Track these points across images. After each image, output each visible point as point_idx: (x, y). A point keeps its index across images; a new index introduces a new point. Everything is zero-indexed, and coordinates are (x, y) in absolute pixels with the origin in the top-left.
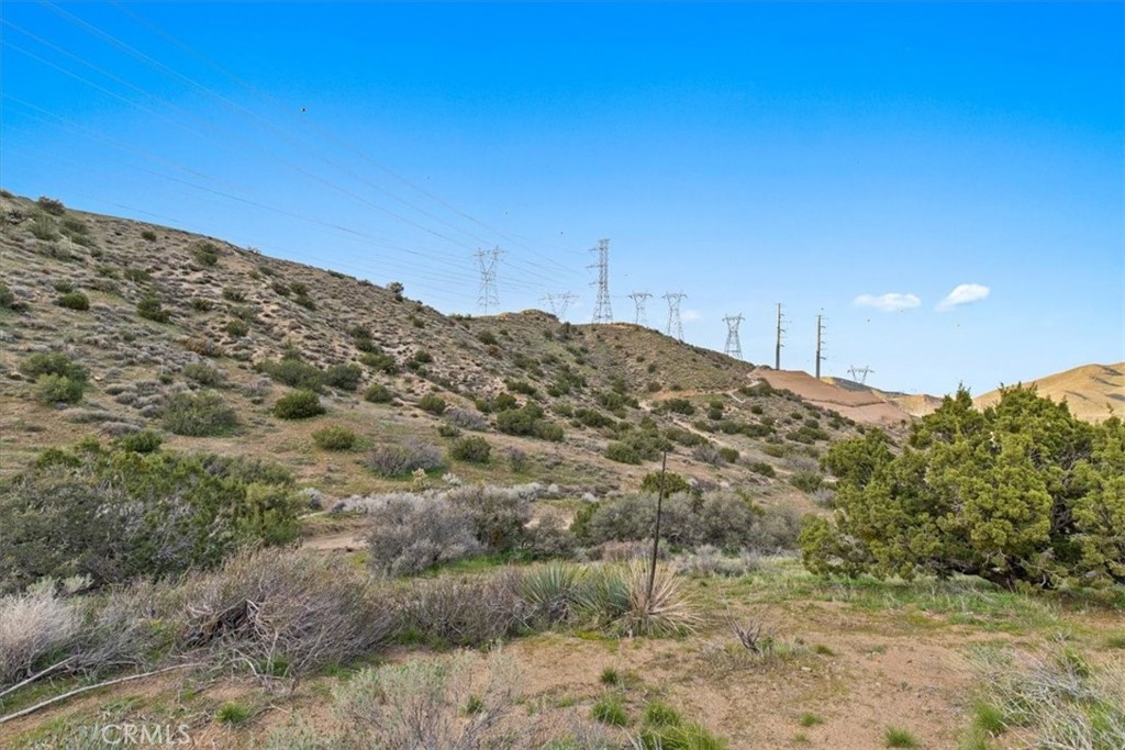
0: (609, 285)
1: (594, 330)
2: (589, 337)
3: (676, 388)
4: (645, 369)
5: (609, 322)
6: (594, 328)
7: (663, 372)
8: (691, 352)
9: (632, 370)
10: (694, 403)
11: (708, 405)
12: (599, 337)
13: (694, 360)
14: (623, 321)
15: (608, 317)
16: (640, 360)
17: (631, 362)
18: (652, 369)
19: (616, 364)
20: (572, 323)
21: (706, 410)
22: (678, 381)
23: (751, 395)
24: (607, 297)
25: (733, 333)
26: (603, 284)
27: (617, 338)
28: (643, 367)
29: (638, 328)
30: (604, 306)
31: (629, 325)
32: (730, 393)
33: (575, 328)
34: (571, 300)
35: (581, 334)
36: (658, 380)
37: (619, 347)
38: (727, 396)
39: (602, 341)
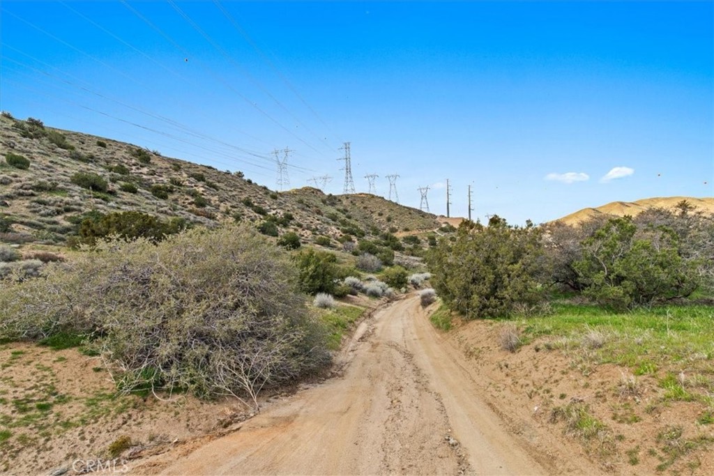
0: (351, 170)
1: (347, 198)
2: (345, 202)
3: (406, 230)
4: (385, 220)
5: (354, 193)
6: (347, 197)
7: (396, 221)
8: (406, 209)
9: (377, 221)
10: (419, 238)
11: (427, 238)
12: (352, 202)
13: (410, 213)
14: (362, 192)
15: (353, 190)
16: (380, 215)
17: (375, 216)
18: (389, 220)
19: (366, 218)
20: (333, 194)
21: (427, 241)
22: (407, 225)
23: (446, 232)
24: (351, 177)
25: (424, 197)
26: (348, 170)
27: (362, 202)
28: (383, 219)
29: (373, 196)
30: (350, 184)
31: (367, 194)
32: (435, 231)
33: (335, 197)
34: (328, 180)
35: (340, 200)
36: (394, 226)
37: (365, 208)
38: (434, 233)
39: (354, 204)
